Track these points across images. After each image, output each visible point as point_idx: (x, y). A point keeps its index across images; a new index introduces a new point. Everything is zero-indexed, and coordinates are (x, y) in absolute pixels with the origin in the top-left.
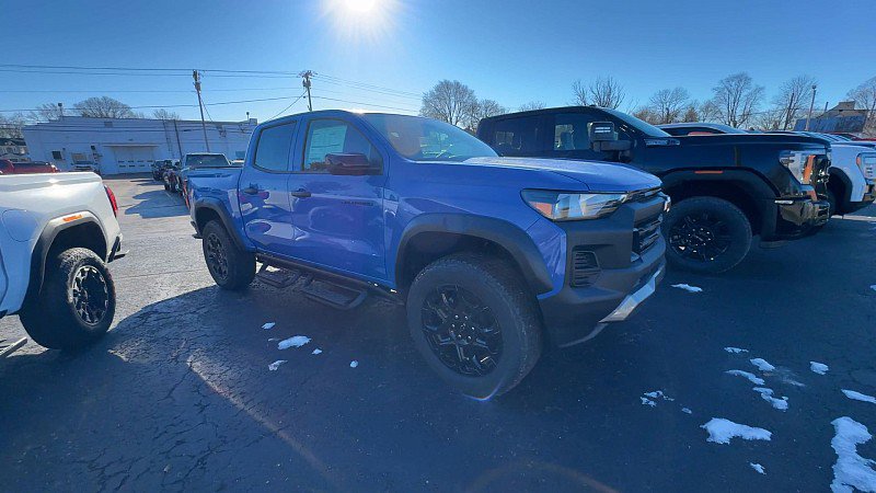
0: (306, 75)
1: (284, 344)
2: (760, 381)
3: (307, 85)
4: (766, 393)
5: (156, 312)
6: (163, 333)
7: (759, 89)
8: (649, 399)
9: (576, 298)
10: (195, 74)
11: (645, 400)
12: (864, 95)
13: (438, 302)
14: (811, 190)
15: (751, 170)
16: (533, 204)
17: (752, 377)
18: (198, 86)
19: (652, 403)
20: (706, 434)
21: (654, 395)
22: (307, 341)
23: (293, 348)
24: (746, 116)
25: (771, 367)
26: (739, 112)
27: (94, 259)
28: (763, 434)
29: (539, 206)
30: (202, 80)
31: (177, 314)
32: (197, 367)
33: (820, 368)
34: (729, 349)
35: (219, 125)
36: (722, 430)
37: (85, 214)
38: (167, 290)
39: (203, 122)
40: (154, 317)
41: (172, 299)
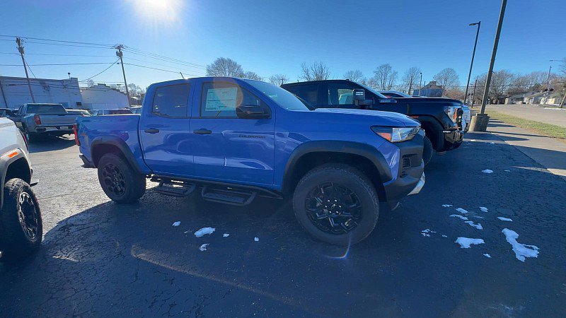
0: (119, 48)
1: (199, 234)
2: (466, 218)
3: (120, 55)
4: (471, 223)
7: (395, 73)
8: (425, 232)
10: (18, 41)
11: (424, 234)
14: (456, 125)
17: (461, 217)
18: (21, 50)
19: (428, 235)
20: (458, 245)
21: (426, 231)
22: (214, 230)
25: (466, 212)
26: (387, 85)
28: (481, 241)
30: (24, 45)
33: (484, 209)
34: (444, 206)
36: (465, 242)
37: (18, 151)
38: (69, 209)
39: (28, 79)
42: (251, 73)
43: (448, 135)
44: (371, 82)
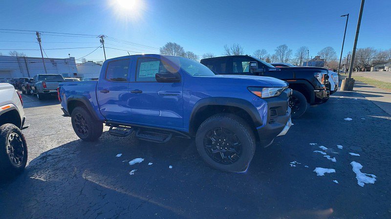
0: (102, 37)
1: (132, 163)
2: (325, 154)
3: (102, 42)
4: (328, 157)
5: (50, 155)
6: (61, 165)
7: (290, 51)
8: (293, 164)
9: (271, 127)
10: (37, 34)
11: (292, 165)
12: (322, 54)
13: (212, 134)
14: (324, 86)
15: (304, 79)
16: (253, 92)
17: (322, 152)
18: (39, 40)
19: (294, 166)
20: (316, 173)
21: (293, 163)
22: (143, 160)
23: (137, 164)
24: (287, 60)
25: (327, 149)
26: (284, 59)
27: (17, 129)
28: (333, 171)
29: (256, 93)
30: (41, 37)
31: (62, 155)
32: (89, 178)
33: (340, 147)
34: (311, 144)
35: (52, 60)
36: (320, 171)
37: (11, 105)
38: (51, 145)
39: (43, 58)
40: (50, 158)
41: (57, 148)
42: (189, 52)
43: (318, 93)
44: (273, 57)
